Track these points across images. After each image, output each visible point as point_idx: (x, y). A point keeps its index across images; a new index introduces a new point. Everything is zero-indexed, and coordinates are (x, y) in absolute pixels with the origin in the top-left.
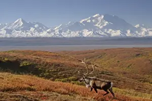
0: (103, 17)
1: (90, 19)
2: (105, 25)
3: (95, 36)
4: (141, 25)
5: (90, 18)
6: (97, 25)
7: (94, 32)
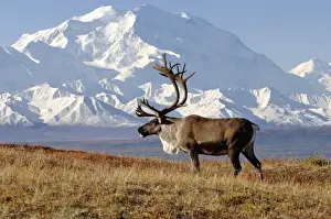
0: (130, 19)
1: (66, 33)
2: (143, 63)
3: (93, 120)
4: (321, 66)
5: (64, 25)
6: (101, 63)
7: (87, 101)
